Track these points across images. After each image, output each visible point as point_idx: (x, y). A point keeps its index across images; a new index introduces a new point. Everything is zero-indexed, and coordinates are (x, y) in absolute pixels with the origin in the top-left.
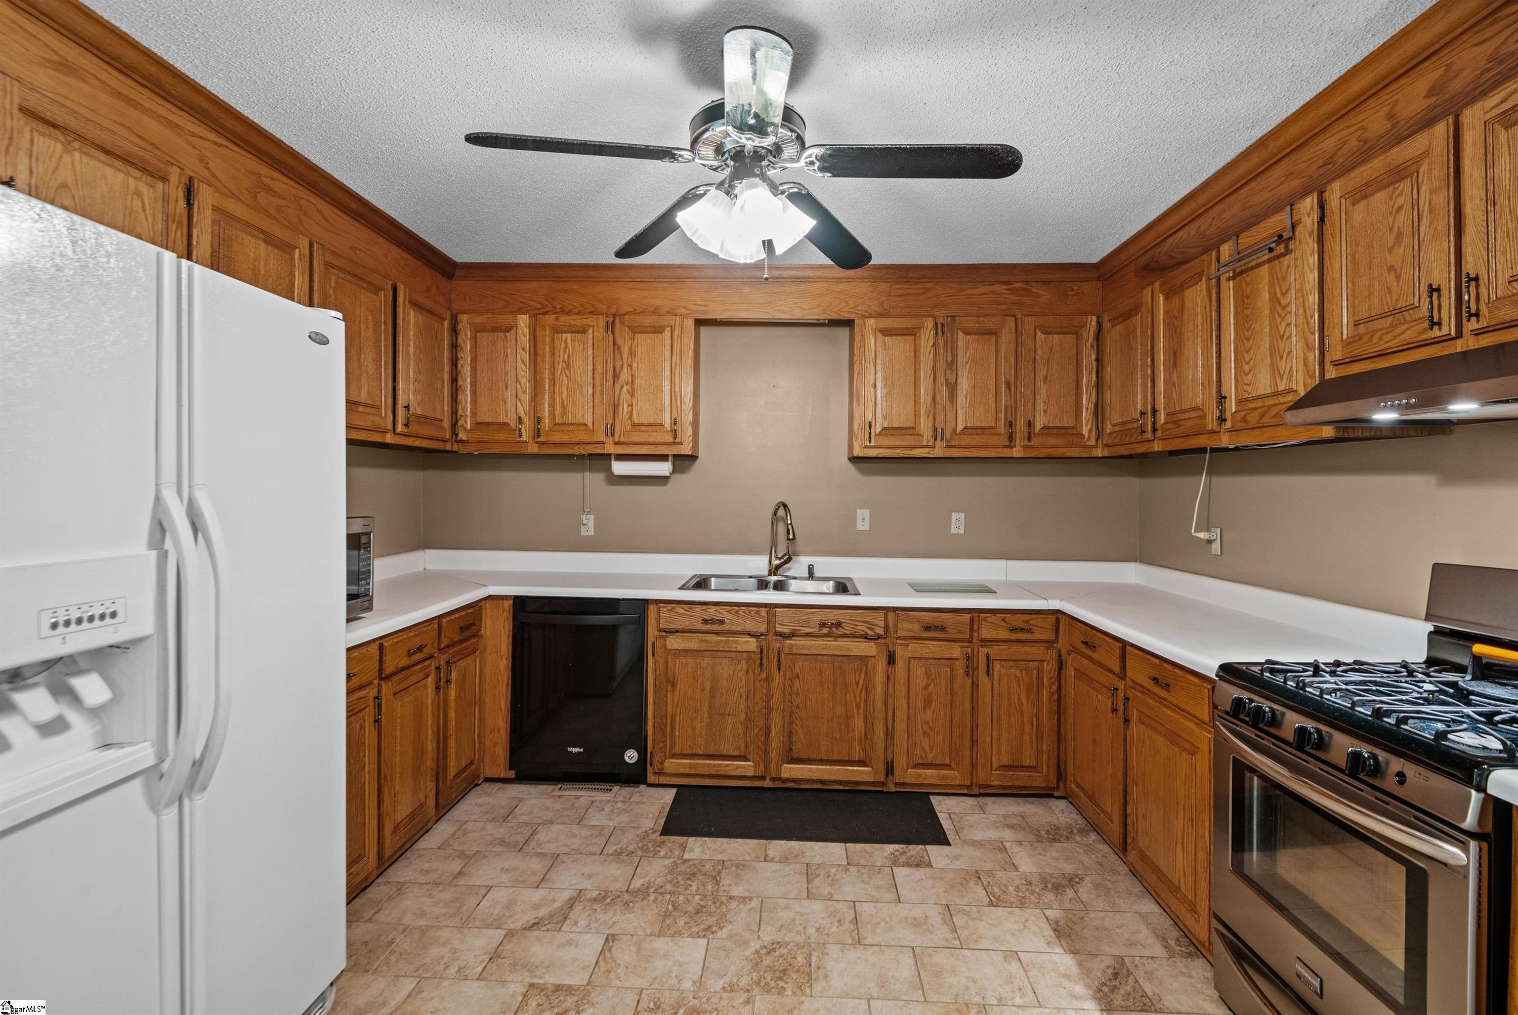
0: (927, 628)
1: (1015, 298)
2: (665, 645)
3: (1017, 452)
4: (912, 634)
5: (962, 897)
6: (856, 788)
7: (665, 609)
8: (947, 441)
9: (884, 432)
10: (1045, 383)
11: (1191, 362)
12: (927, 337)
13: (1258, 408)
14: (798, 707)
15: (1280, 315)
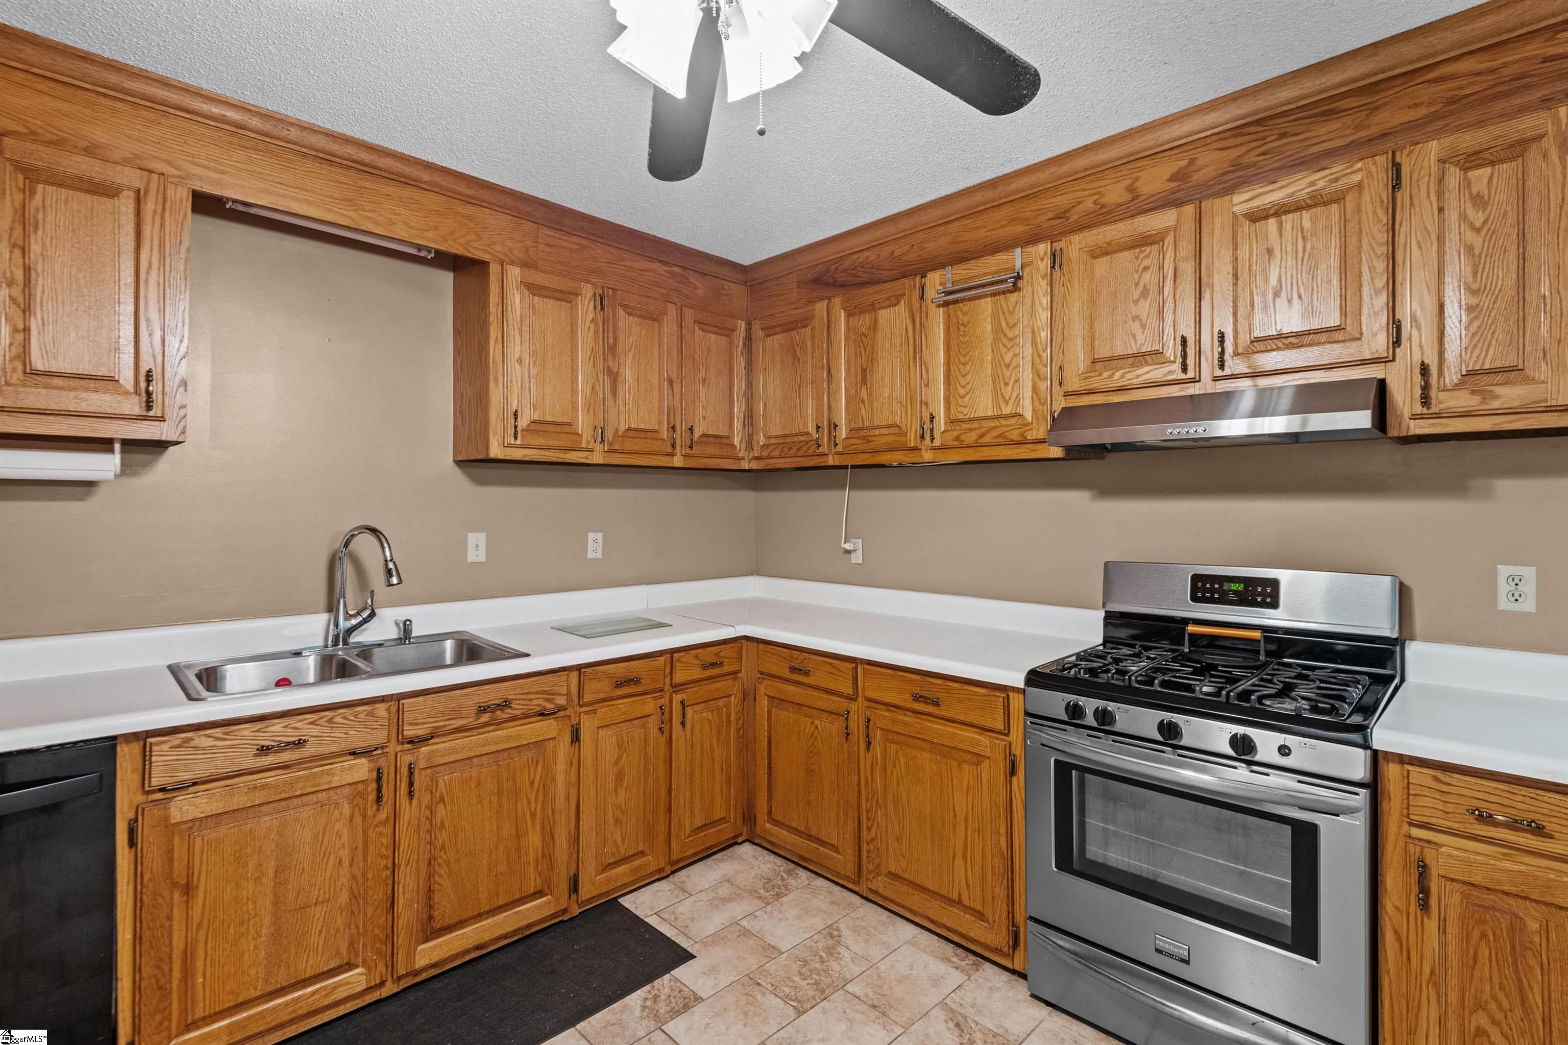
0: (618, 685)
1: (675, 285)
2: (167, 818)
3: (678, 461)
4: (602, 696)
5: (766, 1021)
6: (527, 933)
7: (165, 747)
8: (610, 444)
9: (533, 427)
10: (704, 385)
11: (887, 381)
12: (585, 308)
13: (975, 429)
14: (443, 847)
15: (1005, 346)
